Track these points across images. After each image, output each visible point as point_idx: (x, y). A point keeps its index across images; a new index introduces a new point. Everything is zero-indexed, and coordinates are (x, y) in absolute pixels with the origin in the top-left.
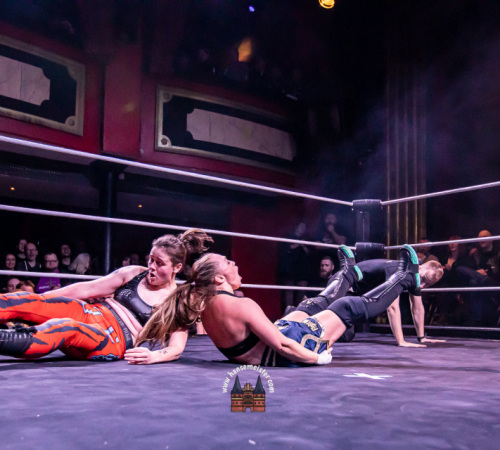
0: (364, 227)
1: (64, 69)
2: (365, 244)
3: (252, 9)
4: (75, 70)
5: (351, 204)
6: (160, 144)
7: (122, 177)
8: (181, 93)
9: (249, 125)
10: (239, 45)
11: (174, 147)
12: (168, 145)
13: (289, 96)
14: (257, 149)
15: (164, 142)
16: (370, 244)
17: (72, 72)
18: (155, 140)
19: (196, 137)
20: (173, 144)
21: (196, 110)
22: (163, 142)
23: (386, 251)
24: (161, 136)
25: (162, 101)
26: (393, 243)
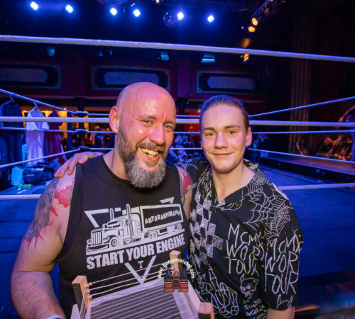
1: (163, 72)
4: (167, 72)
7: (188, 103)
8: (205, 72)
9: (233, 79)
11: (204, 92)
12: (201, 91)
14: (236, 88)
17: (166, 73)
18: (196, 90)
20: (203, 90)
21: (211, 77)
22: (199, 90)
24: (198, 88)
25: (198, 76)
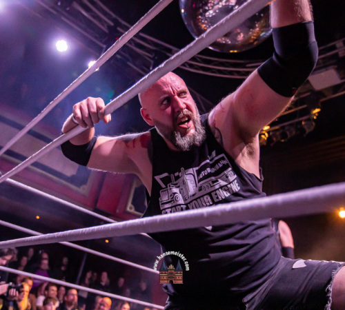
6: (128, 209)
11: (136, 212)
12: (133, 211)
15: (131, 208)
18: (126, 206)
20: (136, 210)
24: (130, 204)
25: (135, 186)
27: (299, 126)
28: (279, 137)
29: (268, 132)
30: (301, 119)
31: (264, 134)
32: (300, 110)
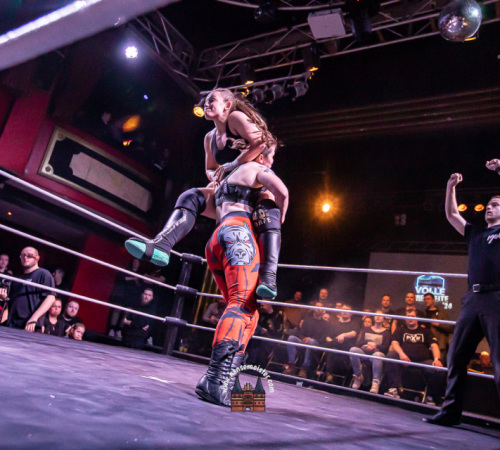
0: (186, 275)
2: (184, 287)
3: (146, 97)
5: (181, 255)
6: (44, 170)
7: (1, 186)
8: (75, 138)
9: (120, 177)
10: (129, 118)
11: (55, 176)
12: (50, 173)
13: (156, 165)
15: (48, 169)
16: (187, 288)
18: (40, 166)
19: (75, 173)
20: (55, 173)
21: (81, 154)
22: (46, 169)
23: (199, 296)
24: (46, 164)
25: (56, 138)
26: (206, 291)
27: (289, 86)
28: (263, 97)
29: (251, 88)
30: (293, 77)
31: (244, 90)
32: (294, 65)
